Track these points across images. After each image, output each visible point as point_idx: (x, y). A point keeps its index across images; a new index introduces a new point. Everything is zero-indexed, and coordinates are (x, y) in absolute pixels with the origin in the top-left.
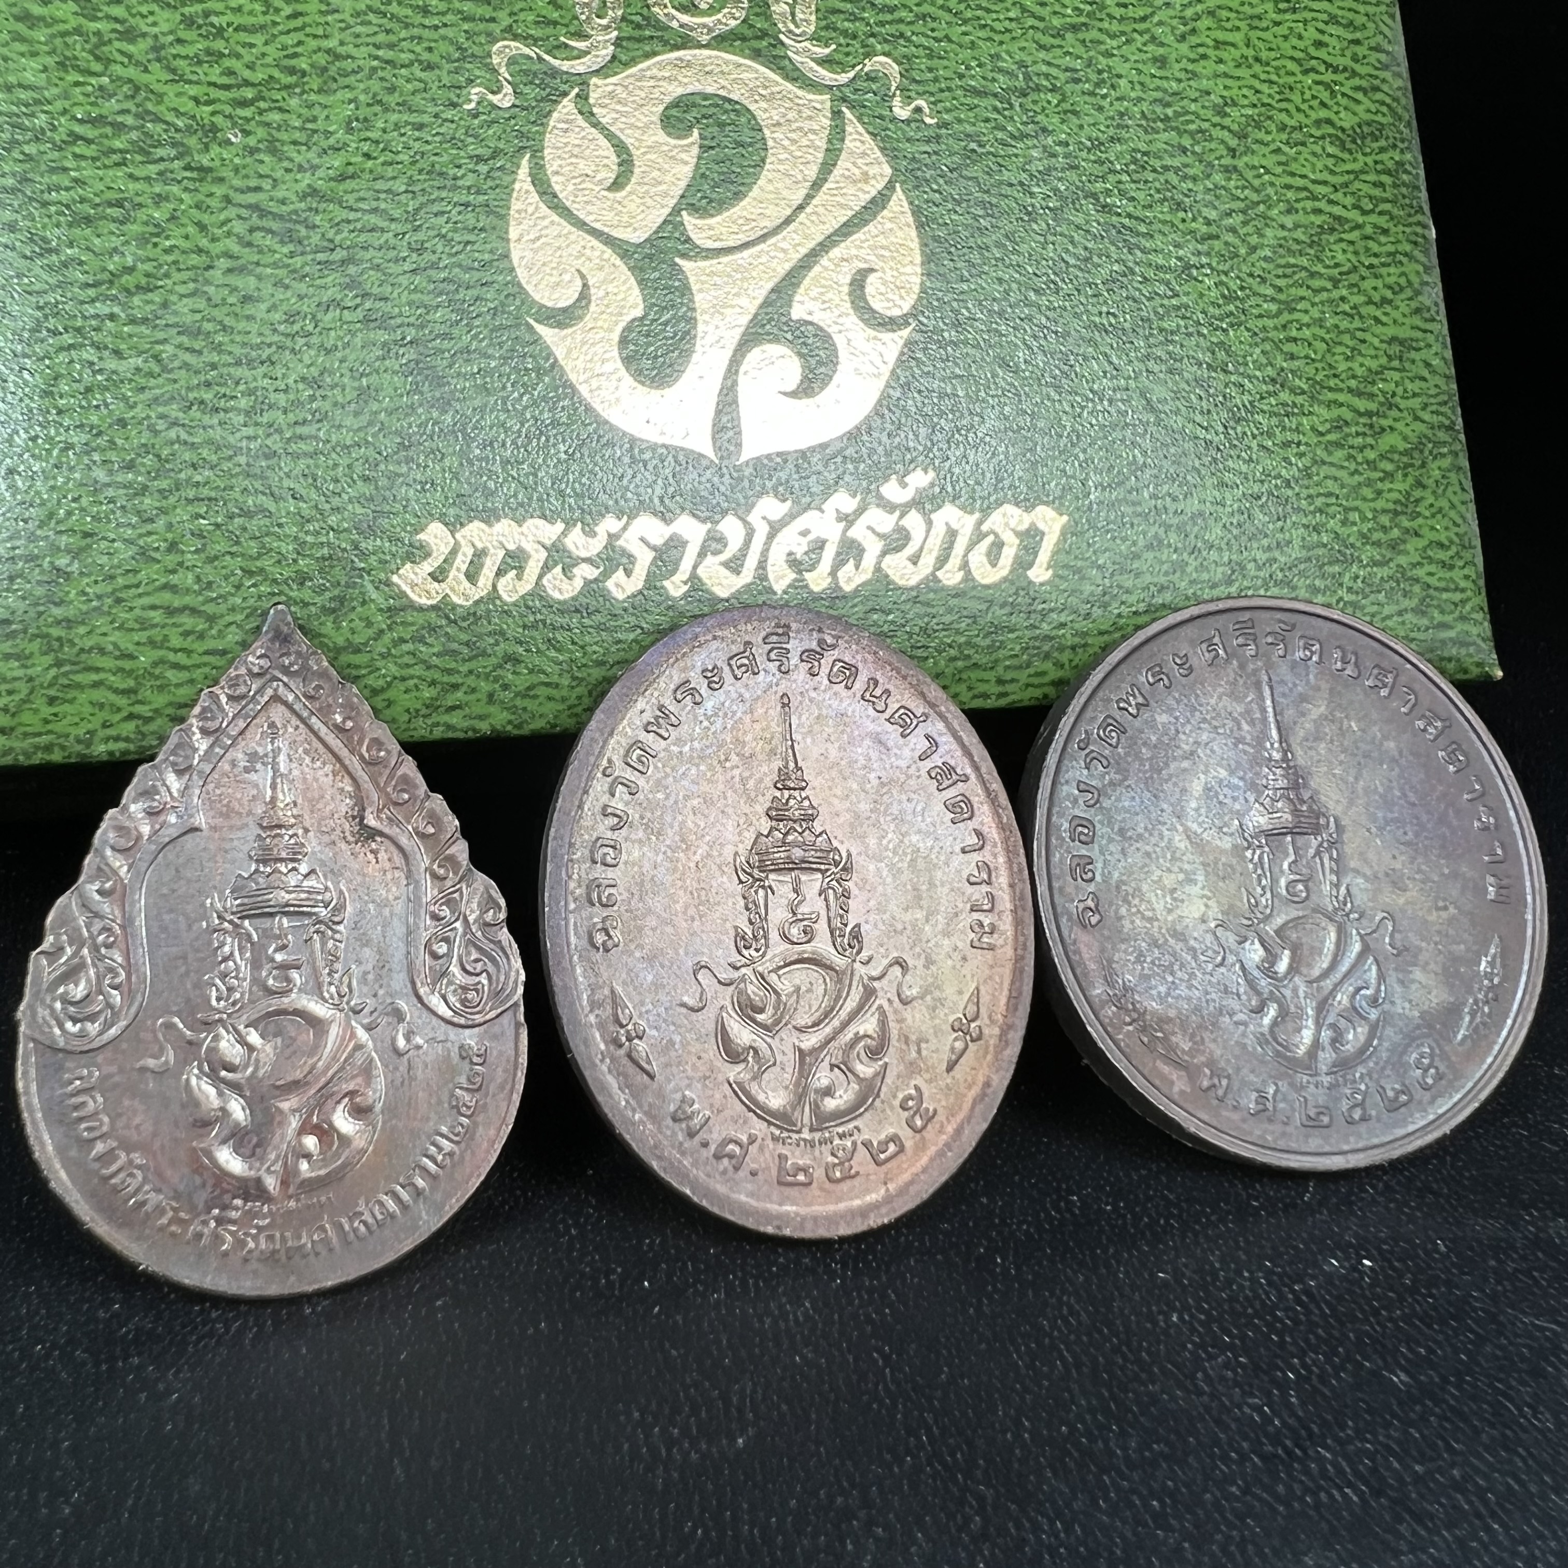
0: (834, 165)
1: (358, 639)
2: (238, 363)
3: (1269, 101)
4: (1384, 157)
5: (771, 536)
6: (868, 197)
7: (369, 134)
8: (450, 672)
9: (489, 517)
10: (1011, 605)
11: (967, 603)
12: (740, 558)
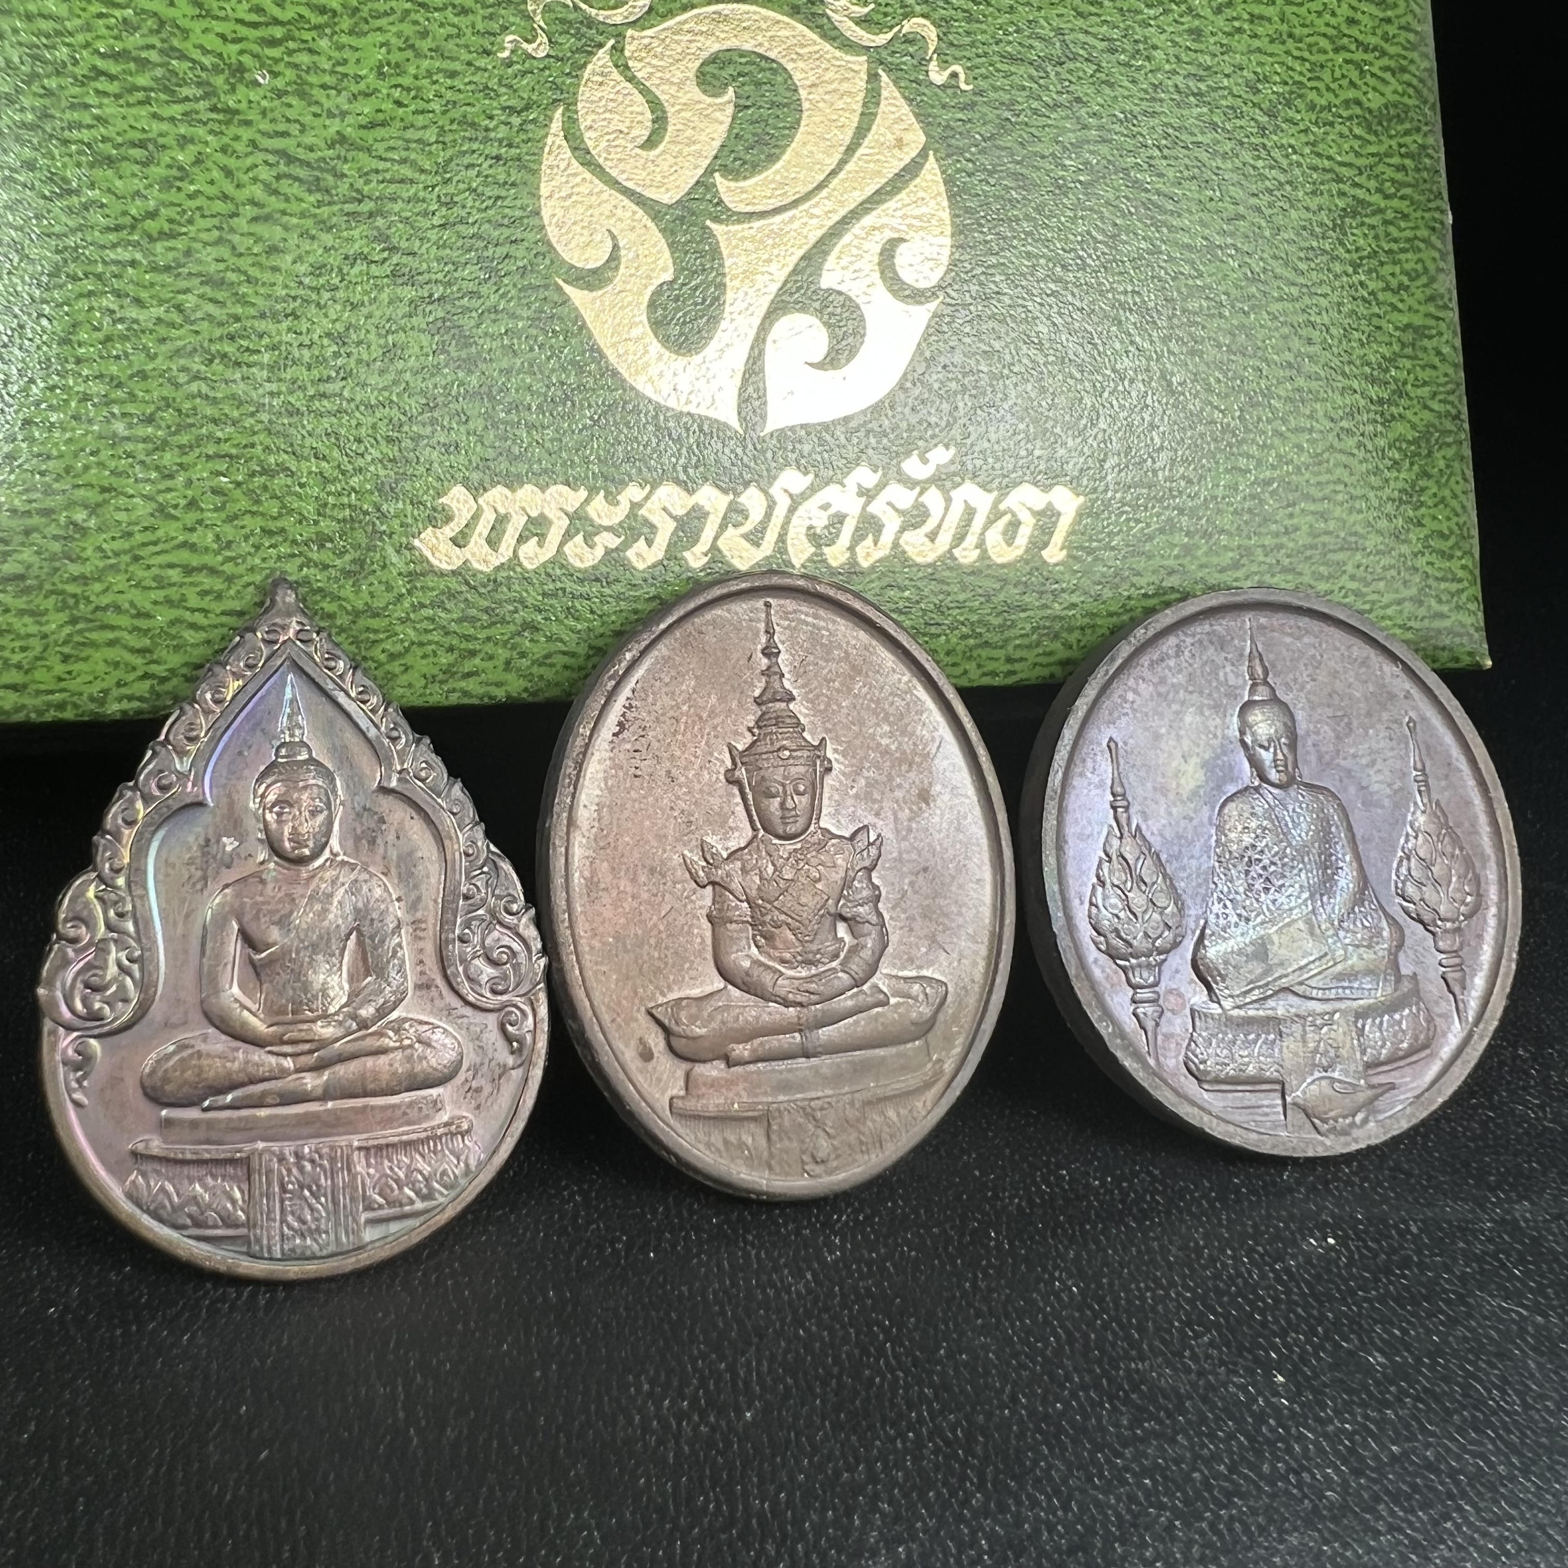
0: (869, 130)
1: (378, 604)
2: (263, 316)
3: (1301, 78)
4: (1408, 140)
5: (792, 510)
6: (902, 164)
7: (400, 80)
8: (467, 638)
9: (512, 482)
10: (1025, 584)
11: (982, 581)
12: (761, 531)
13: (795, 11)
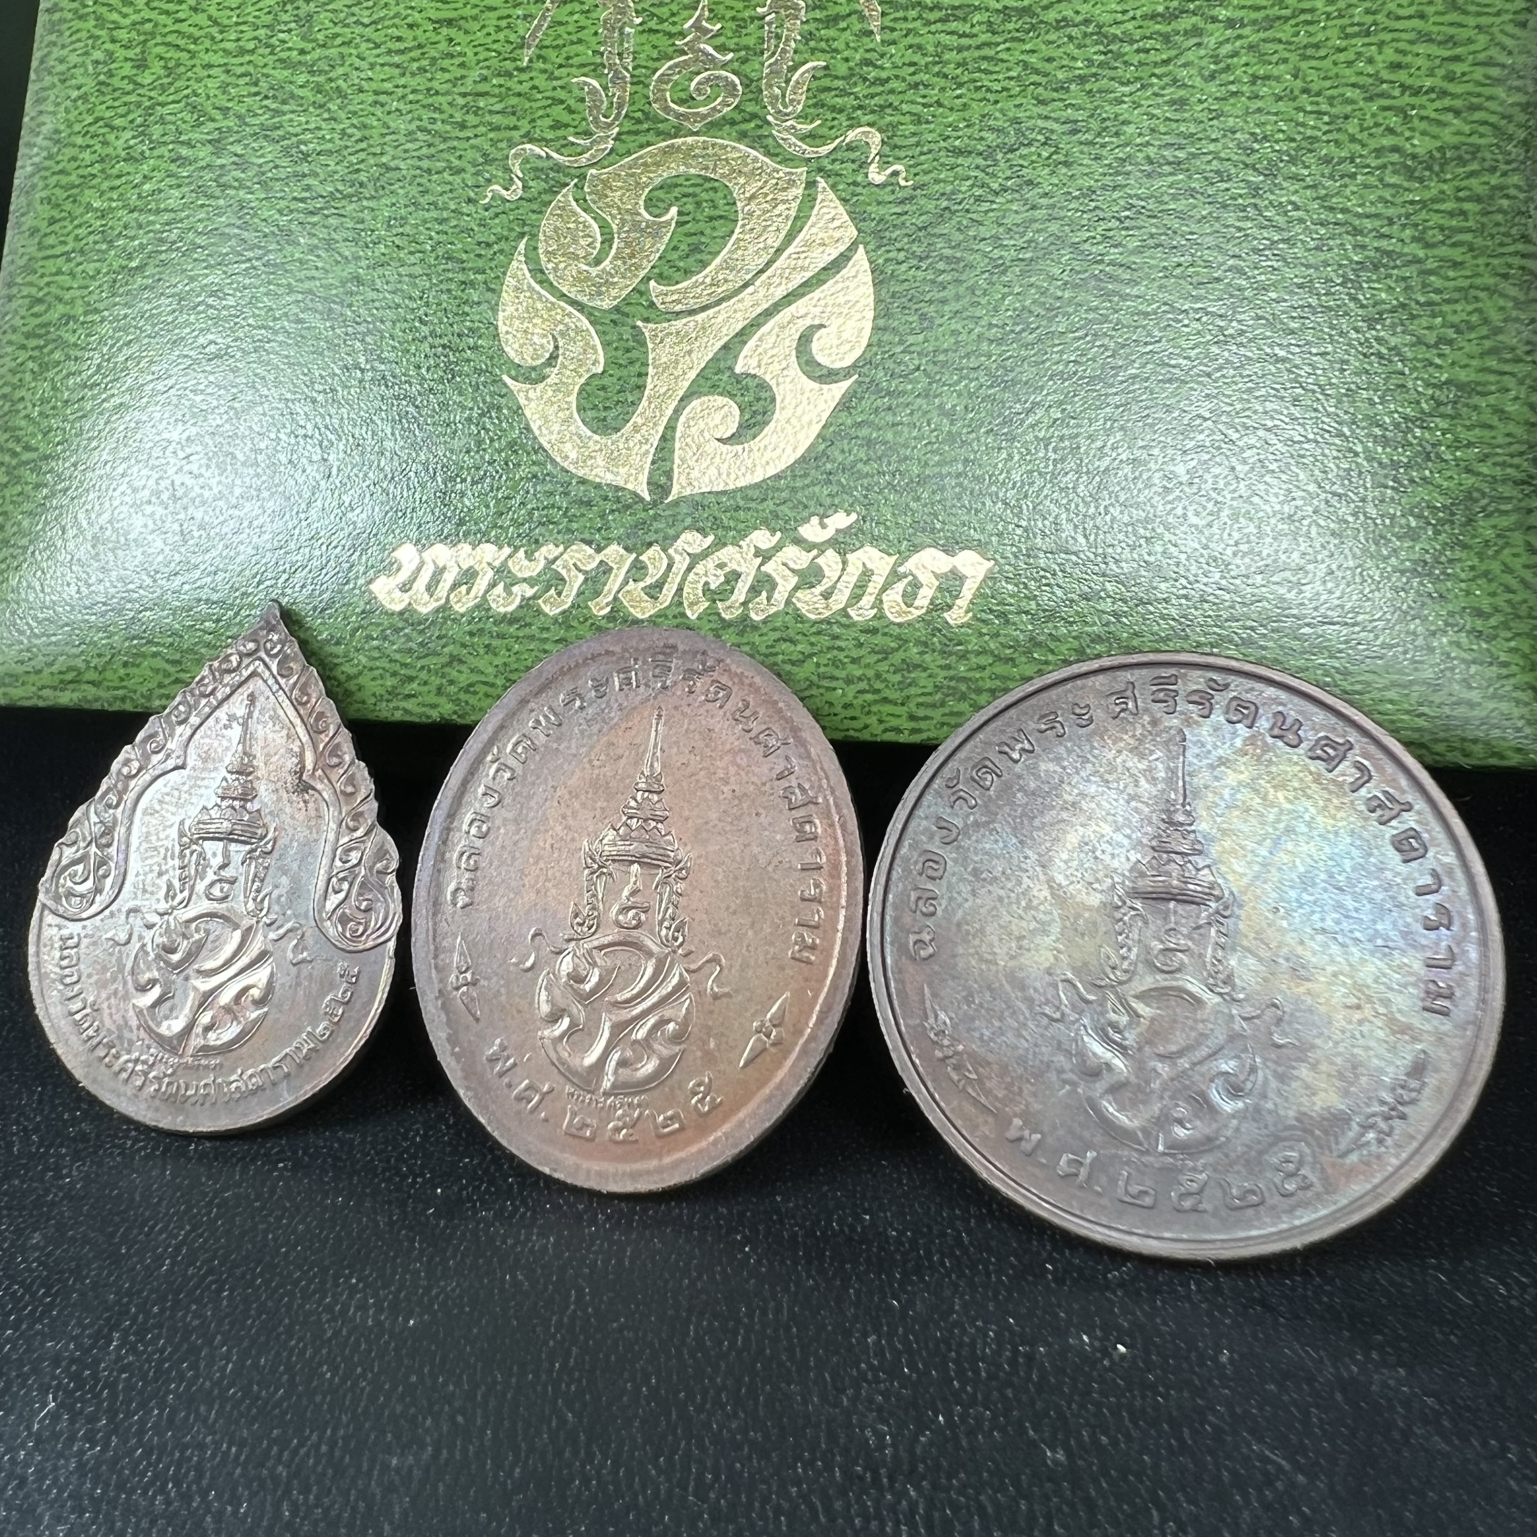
5: (690, 568)
6: (829, 259)
7: (402, 230)
9: (452, 541)
10: (925, 644)
11: (878, 640)
12: (659, 585)
13: (742, 136)
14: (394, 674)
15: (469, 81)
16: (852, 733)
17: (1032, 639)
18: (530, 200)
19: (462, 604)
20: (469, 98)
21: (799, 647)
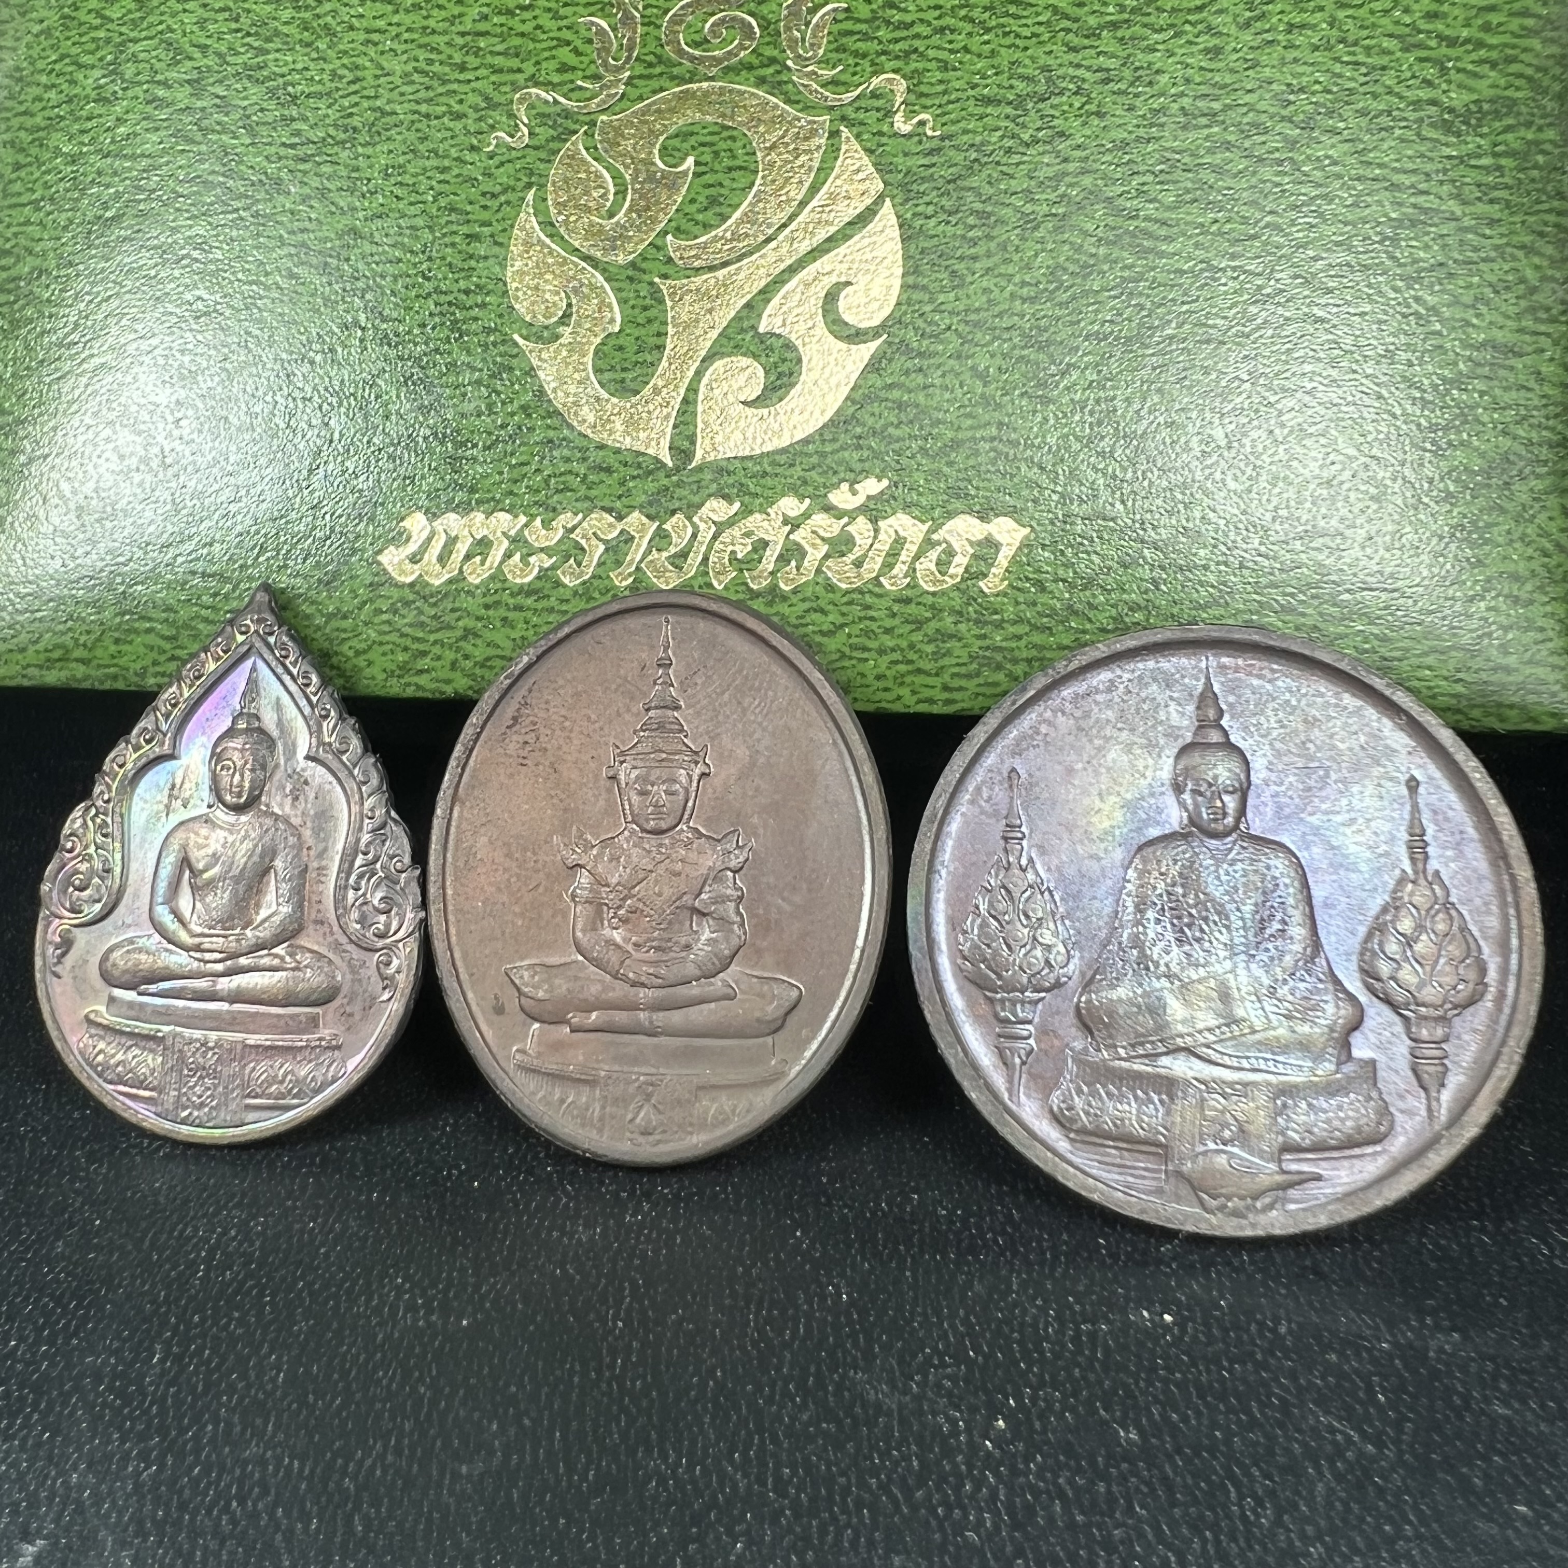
0: (824, 183)
1: (346, 608)
5: (716, 536)
6: (854, 213)
7: (401, 179)
8: (419, 640)
9: (464, 509)
10: (960, 613)
11: (912, 609)
12: (684, 555)
13: (761, 82)
14: (406, 649)
15: (468, 20)
16: (884, 705)
17: (1070, 607)
18: (536, 148)
19: (476, 575)
20: (469, 38)
21: (831, 618)
